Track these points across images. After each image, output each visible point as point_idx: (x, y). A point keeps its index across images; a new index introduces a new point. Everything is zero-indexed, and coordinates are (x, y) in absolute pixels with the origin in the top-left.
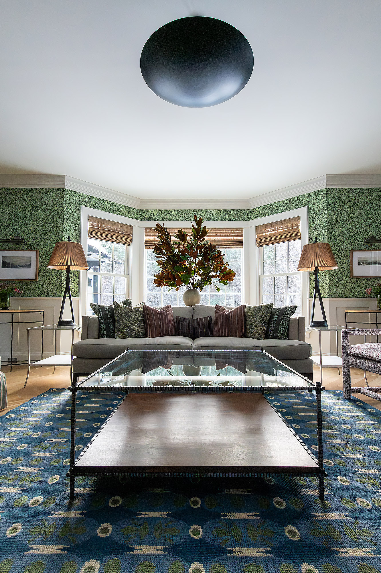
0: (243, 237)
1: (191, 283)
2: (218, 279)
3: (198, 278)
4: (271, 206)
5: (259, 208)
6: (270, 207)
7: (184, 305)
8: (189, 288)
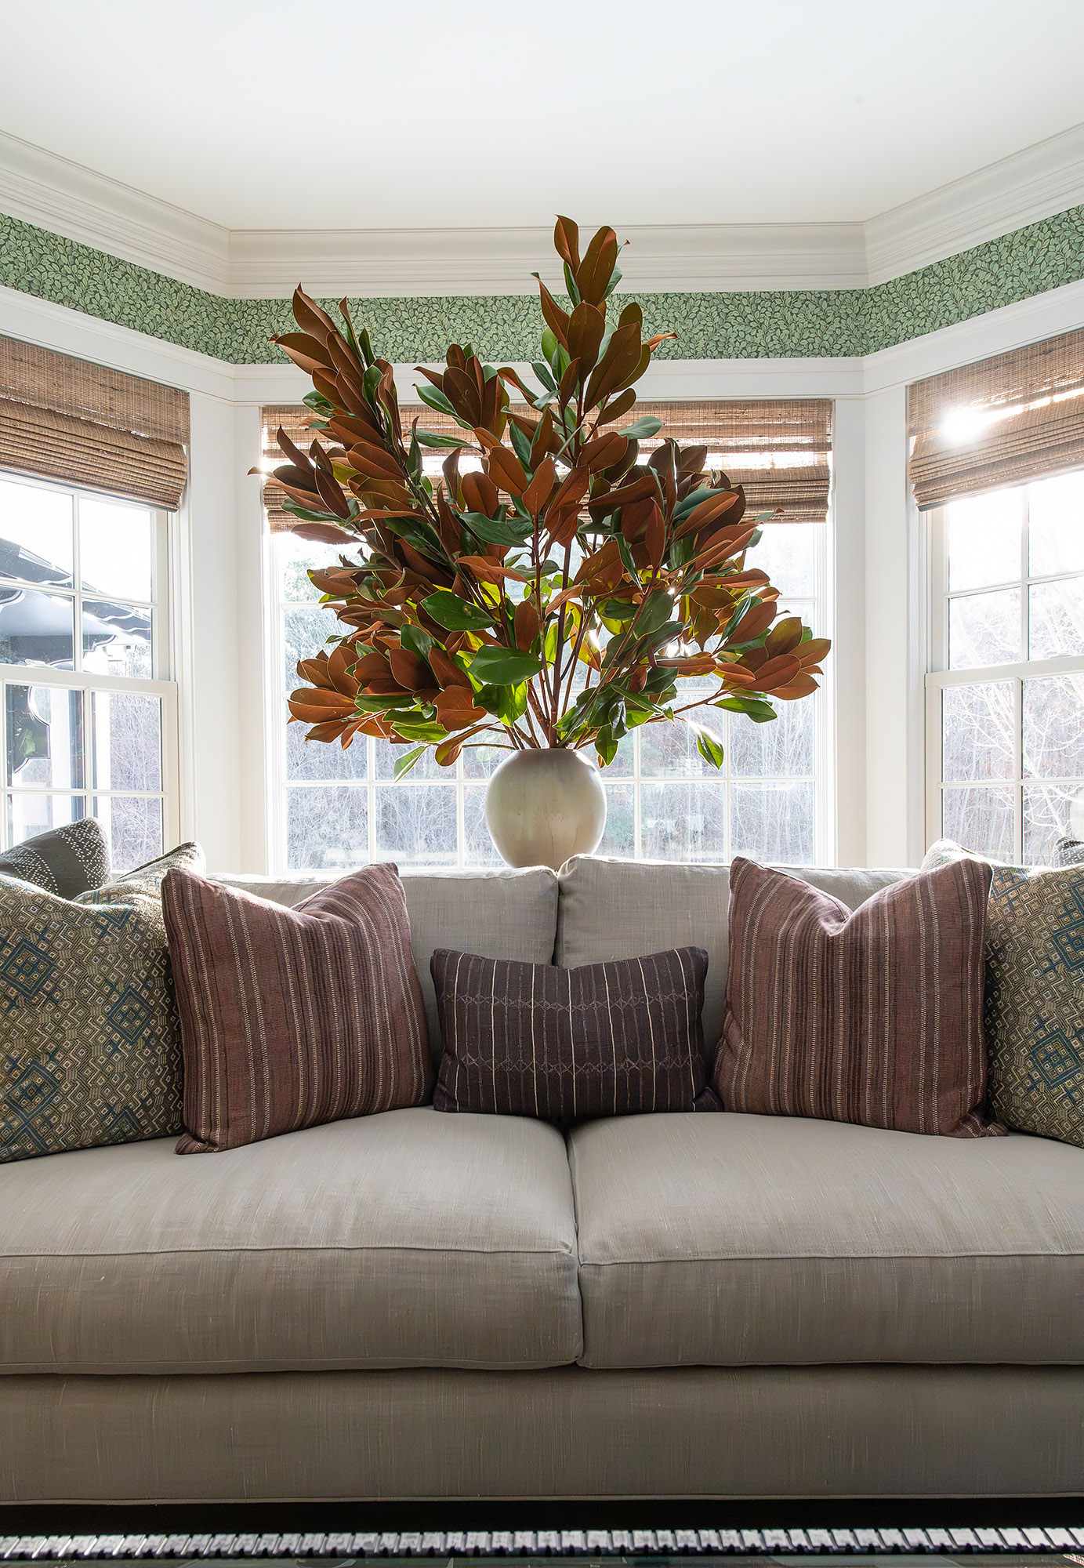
0: (830, 454)
1: (539, 714)
2: (714, 682)
3: (581, 681)
4: (1010, 249)
5: (929, 271)
6: (1000, 255)
7: (497, 865)
8: (527, 747)
